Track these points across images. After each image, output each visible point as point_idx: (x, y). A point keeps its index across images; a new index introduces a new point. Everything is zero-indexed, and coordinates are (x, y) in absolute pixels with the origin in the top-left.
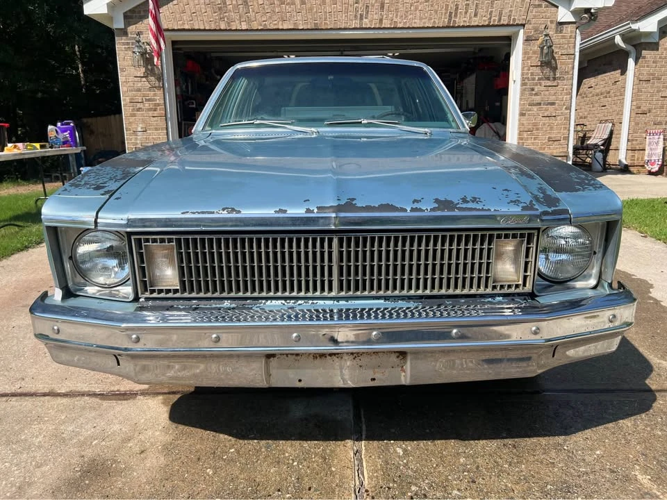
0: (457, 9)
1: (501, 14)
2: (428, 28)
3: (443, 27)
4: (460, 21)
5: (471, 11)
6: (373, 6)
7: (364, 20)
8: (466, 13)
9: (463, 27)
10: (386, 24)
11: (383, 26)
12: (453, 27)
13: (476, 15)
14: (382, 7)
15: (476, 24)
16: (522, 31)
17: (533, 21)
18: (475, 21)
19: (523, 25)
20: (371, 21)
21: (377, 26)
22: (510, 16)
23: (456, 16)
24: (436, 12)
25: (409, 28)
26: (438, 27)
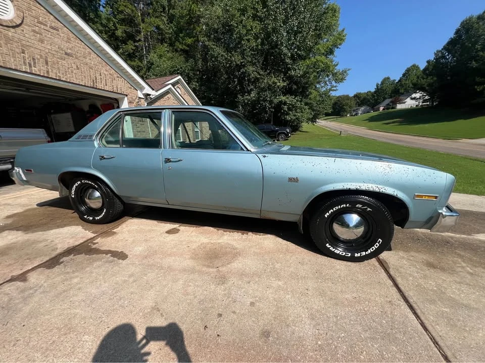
0: (96, 79)
1: (117, 88)
2: (82, 85)
3: (90, 87)
4: (100, 86)
5: (104, 82)
6: (39, 59)
7: (33, 68)
8: (101, 82)
9: (101, 89)
10: (52, 75)
11: (50, 76)
12: (96, 88)
13: (106, 85)
14: (47, 63)
15: (107, 89)
16: (126, 98)
17: (130, 94)
18: (107, 88)
19: (127, 95)
20: (40, 71)
21: (46, 75)
22: (121, 89)
23: (96, 82)
24: (85, 77)
25: (69, 82)
26: (87, 86)
